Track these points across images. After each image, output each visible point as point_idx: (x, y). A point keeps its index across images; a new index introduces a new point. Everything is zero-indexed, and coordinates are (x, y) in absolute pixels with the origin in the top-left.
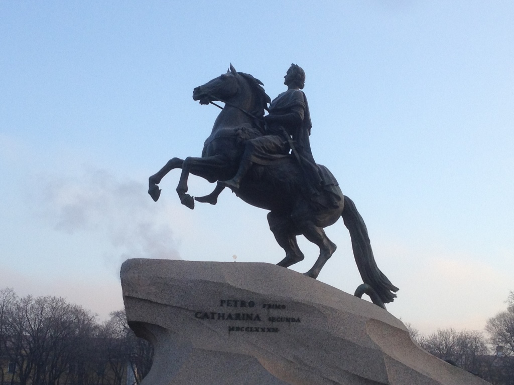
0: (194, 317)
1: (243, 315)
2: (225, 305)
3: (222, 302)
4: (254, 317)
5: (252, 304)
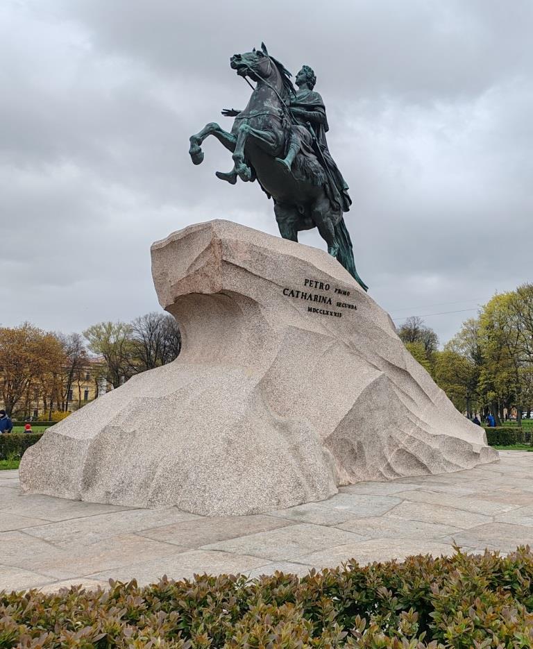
0: (282, 294)
1: (320, 297)
2: (308, 284)
3: (306, 281)
4: (327, 300)
5: (328, 288)
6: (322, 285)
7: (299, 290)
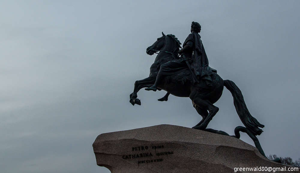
0: (122, 159)
1: (144, 154)
2: (135, 150)
4: (149, 154)
5: (147, 148)
6: (143, 148)
7: (130, 154)
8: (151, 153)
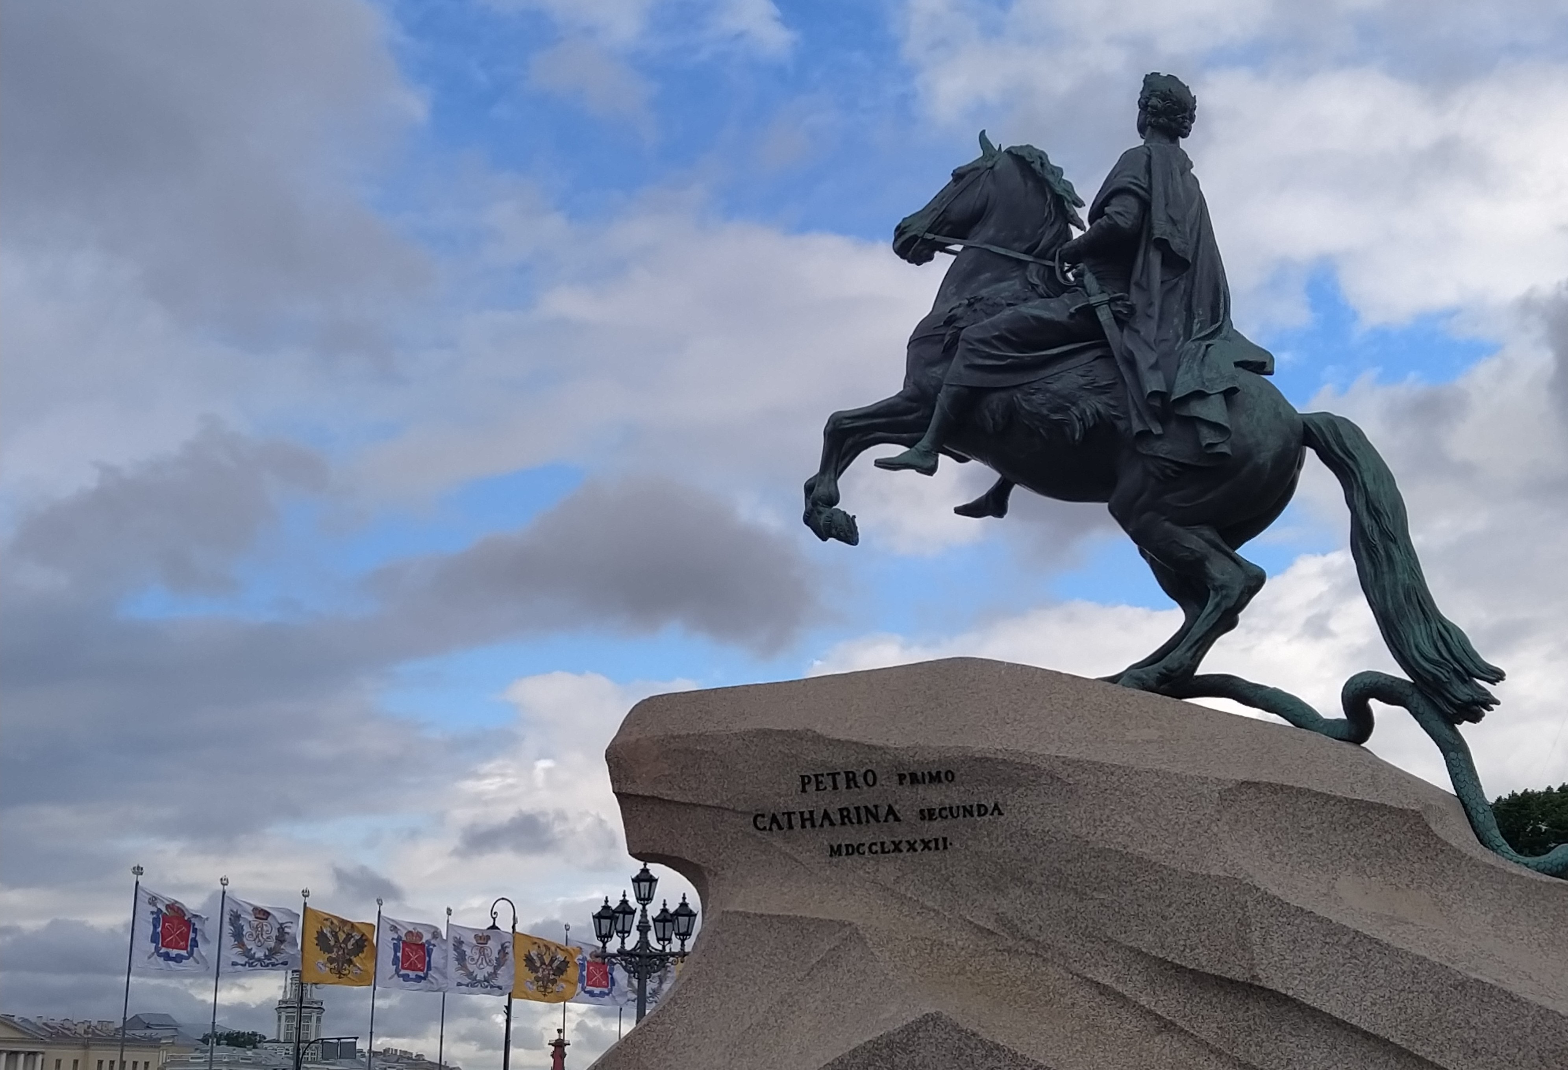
0: (751, 831)
1: (857, 809)
2: (810, 788)
3: (805, 781)
4: (882, 812)
5: (871, 778)
6: (851, 779)
7: (791, 806)
8: (891, 810)
